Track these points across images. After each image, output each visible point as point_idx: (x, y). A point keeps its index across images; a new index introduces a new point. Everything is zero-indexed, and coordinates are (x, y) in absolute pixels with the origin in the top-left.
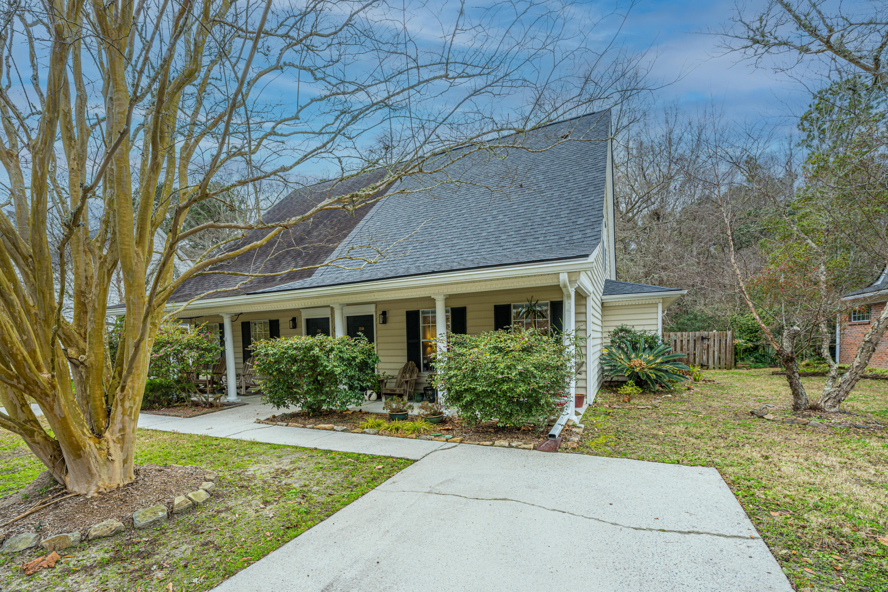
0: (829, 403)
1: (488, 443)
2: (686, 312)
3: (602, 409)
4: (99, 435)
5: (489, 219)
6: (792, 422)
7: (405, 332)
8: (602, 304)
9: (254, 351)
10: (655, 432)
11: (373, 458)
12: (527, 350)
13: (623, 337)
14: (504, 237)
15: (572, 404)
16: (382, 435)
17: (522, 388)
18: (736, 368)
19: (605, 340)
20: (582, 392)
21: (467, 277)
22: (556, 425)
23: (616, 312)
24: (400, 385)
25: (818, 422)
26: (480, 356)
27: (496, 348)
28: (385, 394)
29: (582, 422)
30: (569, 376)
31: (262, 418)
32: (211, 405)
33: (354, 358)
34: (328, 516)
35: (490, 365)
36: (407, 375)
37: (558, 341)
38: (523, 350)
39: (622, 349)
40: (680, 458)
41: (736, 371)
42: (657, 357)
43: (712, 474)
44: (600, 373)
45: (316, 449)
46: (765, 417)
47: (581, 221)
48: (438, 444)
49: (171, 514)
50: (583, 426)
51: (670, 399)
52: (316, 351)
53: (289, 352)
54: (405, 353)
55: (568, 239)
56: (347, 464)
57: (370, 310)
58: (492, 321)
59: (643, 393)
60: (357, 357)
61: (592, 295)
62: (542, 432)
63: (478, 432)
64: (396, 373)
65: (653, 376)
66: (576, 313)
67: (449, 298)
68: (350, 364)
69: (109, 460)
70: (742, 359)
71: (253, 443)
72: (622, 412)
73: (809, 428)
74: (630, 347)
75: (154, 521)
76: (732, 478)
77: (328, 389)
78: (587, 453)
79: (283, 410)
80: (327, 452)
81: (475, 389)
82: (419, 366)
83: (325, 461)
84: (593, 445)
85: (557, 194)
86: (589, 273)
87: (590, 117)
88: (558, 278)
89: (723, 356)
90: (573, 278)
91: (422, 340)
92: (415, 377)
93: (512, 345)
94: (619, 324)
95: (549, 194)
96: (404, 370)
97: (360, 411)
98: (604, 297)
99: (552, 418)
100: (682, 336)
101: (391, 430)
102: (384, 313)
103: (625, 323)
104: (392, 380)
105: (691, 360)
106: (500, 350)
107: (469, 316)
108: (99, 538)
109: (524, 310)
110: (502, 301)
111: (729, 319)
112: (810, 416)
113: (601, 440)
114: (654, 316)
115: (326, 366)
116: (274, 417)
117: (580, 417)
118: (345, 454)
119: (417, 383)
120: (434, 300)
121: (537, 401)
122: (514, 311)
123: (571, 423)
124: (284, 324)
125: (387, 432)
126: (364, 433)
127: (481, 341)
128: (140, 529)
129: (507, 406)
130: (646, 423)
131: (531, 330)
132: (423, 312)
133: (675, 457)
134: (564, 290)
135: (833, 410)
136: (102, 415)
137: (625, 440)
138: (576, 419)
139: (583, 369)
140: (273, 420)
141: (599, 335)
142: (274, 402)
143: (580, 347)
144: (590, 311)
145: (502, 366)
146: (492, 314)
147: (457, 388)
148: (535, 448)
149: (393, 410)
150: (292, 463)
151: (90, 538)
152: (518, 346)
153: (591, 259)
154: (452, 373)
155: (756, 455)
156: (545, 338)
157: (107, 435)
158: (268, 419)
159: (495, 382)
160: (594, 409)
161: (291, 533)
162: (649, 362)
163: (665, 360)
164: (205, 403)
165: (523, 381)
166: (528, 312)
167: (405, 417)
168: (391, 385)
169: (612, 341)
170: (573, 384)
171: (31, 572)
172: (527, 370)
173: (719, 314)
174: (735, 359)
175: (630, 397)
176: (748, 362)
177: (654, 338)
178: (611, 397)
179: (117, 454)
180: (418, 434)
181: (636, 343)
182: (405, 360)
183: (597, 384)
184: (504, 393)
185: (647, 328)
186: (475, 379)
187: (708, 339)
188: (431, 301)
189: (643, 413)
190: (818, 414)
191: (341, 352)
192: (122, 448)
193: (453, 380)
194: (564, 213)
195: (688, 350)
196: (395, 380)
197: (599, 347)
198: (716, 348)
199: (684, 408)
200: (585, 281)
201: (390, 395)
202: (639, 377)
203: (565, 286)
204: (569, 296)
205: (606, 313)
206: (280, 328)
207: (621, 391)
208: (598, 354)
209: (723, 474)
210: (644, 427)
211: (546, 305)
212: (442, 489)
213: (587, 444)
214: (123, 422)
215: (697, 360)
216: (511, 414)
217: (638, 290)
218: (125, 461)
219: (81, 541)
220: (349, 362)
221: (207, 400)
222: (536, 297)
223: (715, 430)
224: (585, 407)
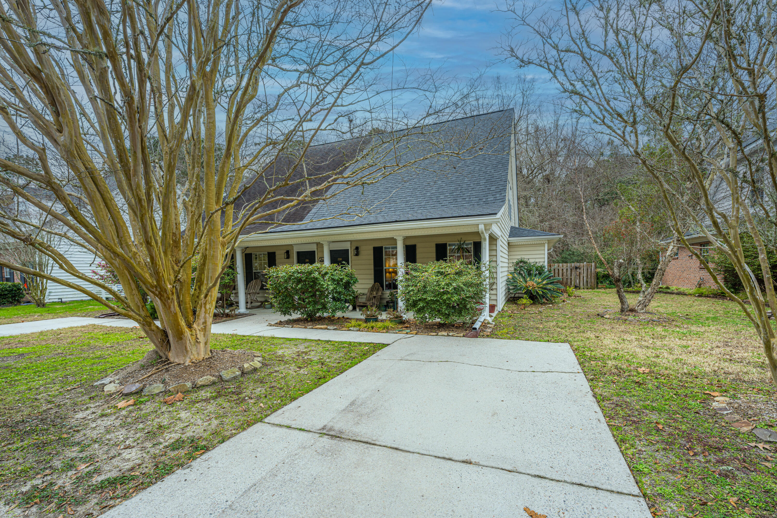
0: (640, 307)
1: (434, 334)
2: (568, 250)
3: (507, 314)
4: (190, 326)
5: (432, 184)
6: (619, 319)
7: (372, 262)
8: (509, 243)
9: (267, 274)
10: (538, 326)
11: (360, 344)
12: (459, 273)
13: (522, 267)
14: (442, 197)
15: (487, 309)
16: (362, 331)
17: (456, 298)
18: (598, 288)
19: (510, 269)
20: (494, 303)
21: (419, 226)
22: (477, 322)
23: (516, 249)
24: (369, 300)
25: (633, 318)
26: (429, 277)
27: (438, 272)
28: (359, 306)
29: (493, 321)
30: (485, 291)
31: (273, 323)
32: (228, 315)
33: (342, 280)
34: (342, 373)
35: (435, 283)
36: (374, 293)
37: (478, 268)
38: (456, 273)
39: (521, 275)
40: (549, 339)
41: (598, 290)
42: (543, 280)
43: (566, 346)
44: (507, 291)
45: (319, 340)
46: (605, 316)
47: (493, 188)
48: (401, 336)
49: (243, 373)
50: (494, 323)
51: (550, 308)
52: (316, 274)
53: (295, 275)
54: (372, 276)
55: (484, 200)
56: (344, 347)
57: (347, 246)
58: (434, 255)
59: (534, 304)
60: (343, 279)
61: (501, 238)
62: (468, 327)
63: (427, 328)
64: (366, 291)
65: (540, 293)
66: (490, 250)
67: (406, 239)
68: (338, 283)
69: (197, 342)
70: (602, 282)
71: (273, 338)
72: (519, 315)
73: (627, 322)
74: (526, 274)
75: (234, 377)
76: (576, 347)
77: (323, 301)
78: (496, 338)
79: (287, 317)
80: (328, 342)
81: (425, 299)
82: (382, 286)
83: (328, 346)
84: (499, 334)
85: (477, 168)
86: (499, 224)
87: (500, 113)
88: (478, 227)
89: (589, 280)
90: (488, 228)
91: (384, 268)
92: (380, 293)
93: (449, 270)
94: (519, 257)
95: (472, 168)
96: (372, 289)
97: (343, 317)
98: (510, 239)
99: (475, 318)
100: (563, 266)
101: (368, 328)
102: (357, 248)
103: (523, 257)
104: (363, 296)
105: (569, 283)
106: (442, 273)
107: (418, 251)
108: (204, 386)
109: (456, 247)
110: (441, 241)
111: (594, 254)
112: (629, 315)
113: (505, 331)
114: (542, 252)
115: (322, 285)
116: (281, 321)
117: (493, 318)
118: (341, 342)
119: (381, 299)
120: (396, 240)
121: (465, 306)
122: (448, 248)
123: (486, 322)
124: (280, 256)
125: (366, 329)
126: (350, 330)
127: (429, 268)
128: (227, 381)
129: (446, 309)
130: (533, 321)
131: (461, 261)
132: (386, 248)
133: (547, 338)
134: (482, 235)
135: (642, 311)
136: (190, 313)
137: (519, 330)
138: (490, 319)
139: (494, 287)
140: (281, 324)
141: (507, 265)
142: (282, 311)
143: (493, 273)
144: (499, 248)
145: (443, 283)
146: (434, 250)
147: (414, 298)
148: (464, 336)
149: (368, 316)
150: (306, 348)
151: (198, 386)
152: (453, 271)
153: (498, 216)
154: (411, 288)
155: (592, 336)
156: (470, 266)
157: (195, 326)
158: (276, 324)
159: (438, 295)
160: (502, 314)
161: (322, 380)
162: (538, 283)
163: (549, 282)
164: (222, 314)
165: (456, 293)
166: (458, 249)
167: (376, 320)
168: (362, 300)
169: (515, 269)
170: (488, 295)
171: (171, 403)
172: (459, 286)
173: (588, 250)
174: (597, 283)
175: (525, 306)
176: (605, 284)
177: (542, 267)
178: (514, 307)
179: (201, 339)
180: (387, 330)
181: (531, 271)
182: (372, 282)
183: (504, 298)
184: (445, 301)
185: (537, 260)
186: (425, 292)
187: (580, 269)
188: (393, 240)
189: (533, 315)
190: (634, 314)
191: (332, 275)
192: (204, 335)
193: (412, 293)
194: (482, 182)
195: (567, 276)
196: (365, 297)
197: (506, 273)
198: (585, 275)
199: (558, 313)
200: (495, 229)
201: (363, 306)
202: (532, 293)
203: (483, 233)
204: (485, 239)
205: (512, 249)
206: (276, 258)
207: (519, 302)
208: (506, 278)
209: (571, 346)
210: (532, 323)
211: (471, 244)
212: (408, 358)
213: (496, 333)
214: (205, 318)
215: (573, 283)
216: (449, 315)
217: (532, 234)
218: (206, 343)
219: (193, 388)
220: (338, 282)
221: (224, 311)
222: (464, 239)
223: (574, 324)
224: (496, 312)
